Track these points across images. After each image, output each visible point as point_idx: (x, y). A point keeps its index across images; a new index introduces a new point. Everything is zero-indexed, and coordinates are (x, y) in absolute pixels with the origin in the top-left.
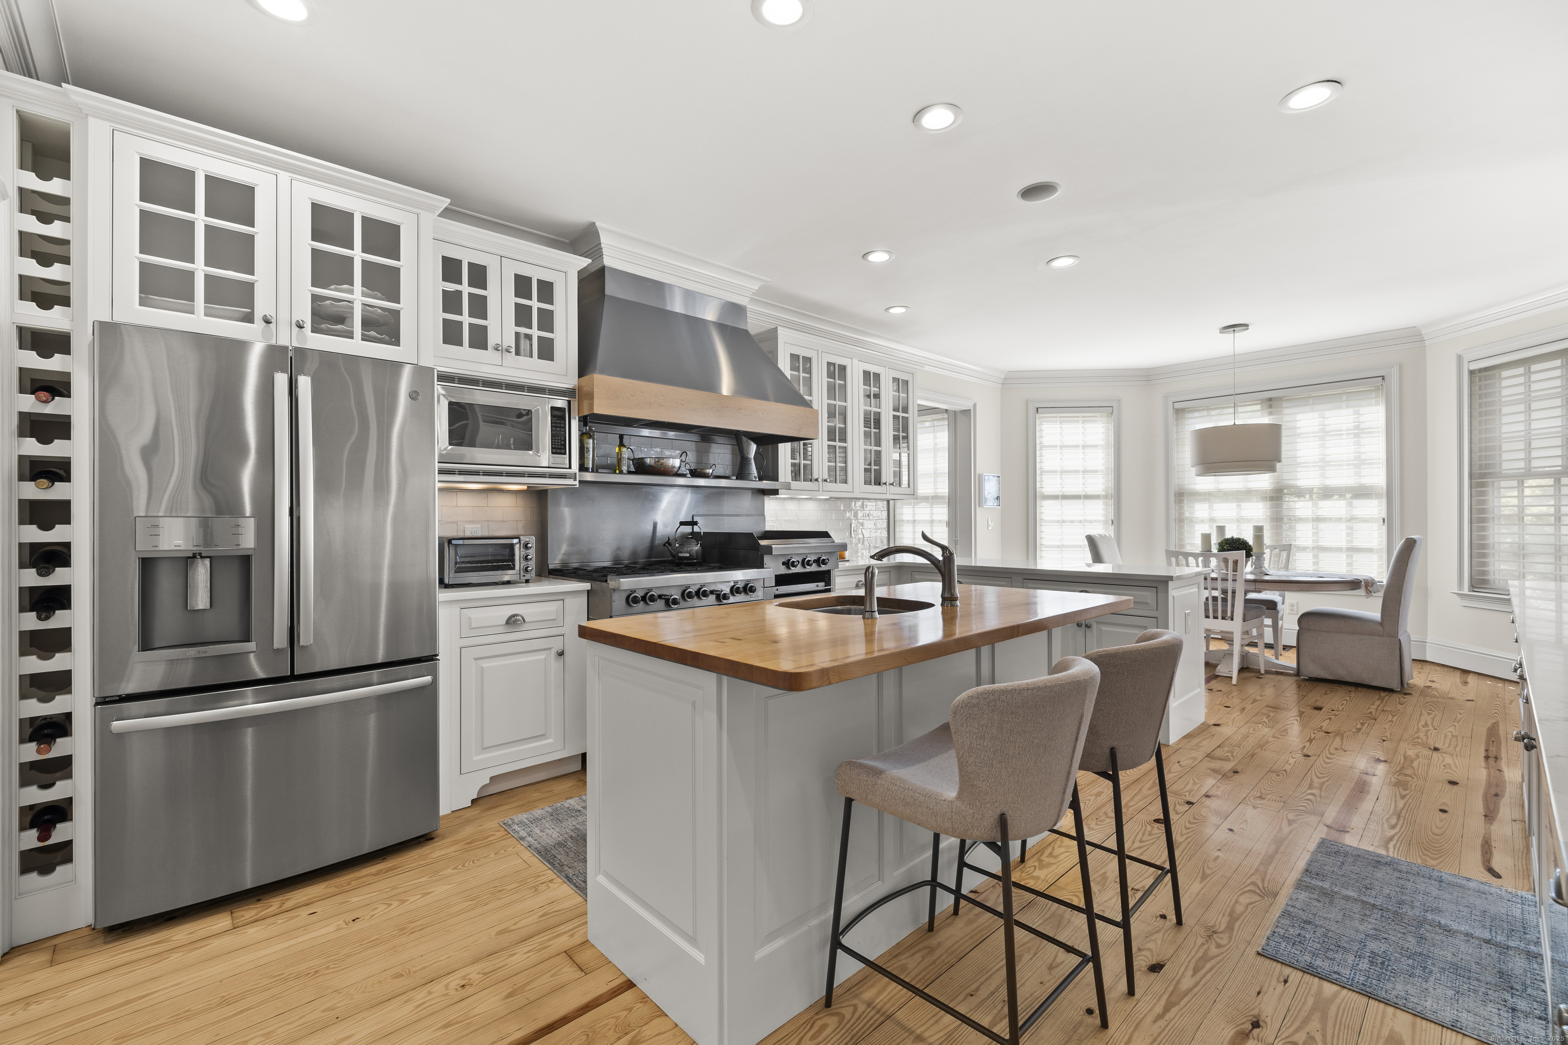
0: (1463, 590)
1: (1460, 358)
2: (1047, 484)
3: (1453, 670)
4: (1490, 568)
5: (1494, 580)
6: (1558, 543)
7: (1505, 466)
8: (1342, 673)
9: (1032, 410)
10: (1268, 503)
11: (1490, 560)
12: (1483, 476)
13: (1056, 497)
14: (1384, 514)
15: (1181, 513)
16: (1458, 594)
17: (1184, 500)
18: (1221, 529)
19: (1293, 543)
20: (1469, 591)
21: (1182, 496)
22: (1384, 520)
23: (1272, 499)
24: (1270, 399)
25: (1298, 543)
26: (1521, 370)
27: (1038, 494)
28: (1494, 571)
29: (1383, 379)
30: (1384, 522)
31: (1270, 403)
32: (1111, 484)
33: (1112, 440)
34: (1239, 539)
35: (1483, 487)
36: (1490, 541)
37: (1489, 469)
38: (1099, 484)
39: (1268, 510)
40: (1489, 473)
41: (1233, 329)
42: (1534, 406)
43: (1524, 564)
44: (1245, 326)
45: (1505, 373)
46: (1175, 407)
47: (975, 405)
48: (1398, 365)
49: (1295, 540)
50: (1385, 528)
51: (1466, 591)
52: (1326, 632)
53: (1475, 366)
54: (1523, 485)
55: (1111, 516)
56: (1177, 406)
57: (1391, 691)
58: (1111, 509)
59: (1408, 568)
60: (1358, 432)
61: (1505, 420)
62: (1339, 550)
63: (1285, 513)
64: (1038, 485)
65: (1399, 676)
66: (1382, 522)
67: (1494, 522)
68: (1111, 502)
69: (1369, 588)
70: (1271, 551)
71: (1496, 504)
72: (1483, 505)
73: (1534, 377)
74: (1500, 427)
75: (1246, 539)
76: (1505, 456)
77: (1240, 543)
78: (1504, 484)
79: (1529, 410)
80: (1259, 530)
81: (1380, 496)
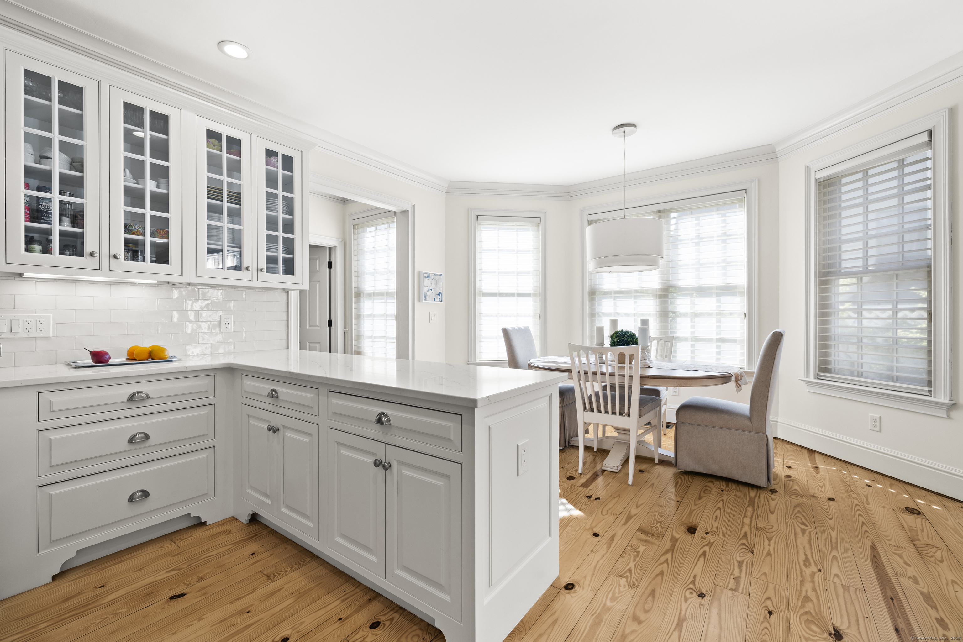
0: (809, 378)
1: (808, 169)
2: (486, 283)
3: (799, 449)
4: (832, 358)
5: (835, 369)
6: (895, 336)
7: (844, 265)
8: (715, 469)
9: (473, 217)
10: (658, 300)
11: (832, 350)
12: (826, 274)
13: (493, 294)
14: (745, 310)
15: (592, 309)
16: (805, 381)
17: (595, 297)
18: (614, 323)
19: (675, 335)
20: (815, 379)
21: (593, 294)
22: (745, 314)
23: (661, 297)
24: (660, 212)
25: (679, 334)
27: (477, 292)
28: (835, 361)
29: (746, 193)
30: (745, 316)
31: (660, 214)
32: (539, 284)
33: (540, 246)
34: (627, 332)
35: (826, 285)
36: (832, 334)
37: (830, 268)
38: (529, 284)
39: (658, 306)
40: (830, 271)
42: (872, 207)
43: (862, 355)
44: (634, 125)
46: (589, 219)
47: (413, 207)
48: (757, 179)
49: (676, 333)
50: (746, 321)
51: (812, 378)
52: (701, 426)
53: (822, 175)
54: (862, 281)
55: (539, 312)
56: (591, 218)
57: (759, 488)
58: (539, 305)
59: (775, 363)
60: (725, 237)
61: (844, 222)
62: (710, 340)
63: (670, 308)
64: (478, 284)
65: (766, 473)
66: (744, 317)
67: (835, 316)
68: (539, 299)
69: (739, 381)
70: (658, 342)
71: (836, 300)
72: (826, 301)
73: (871, 181)
74: (840, 229)
75: (633, 332)
76: (844, 257)
77: (628, 336)
78: (842, 281)
79: (867, 212)
80: (645, 323)
81: (742, 294)
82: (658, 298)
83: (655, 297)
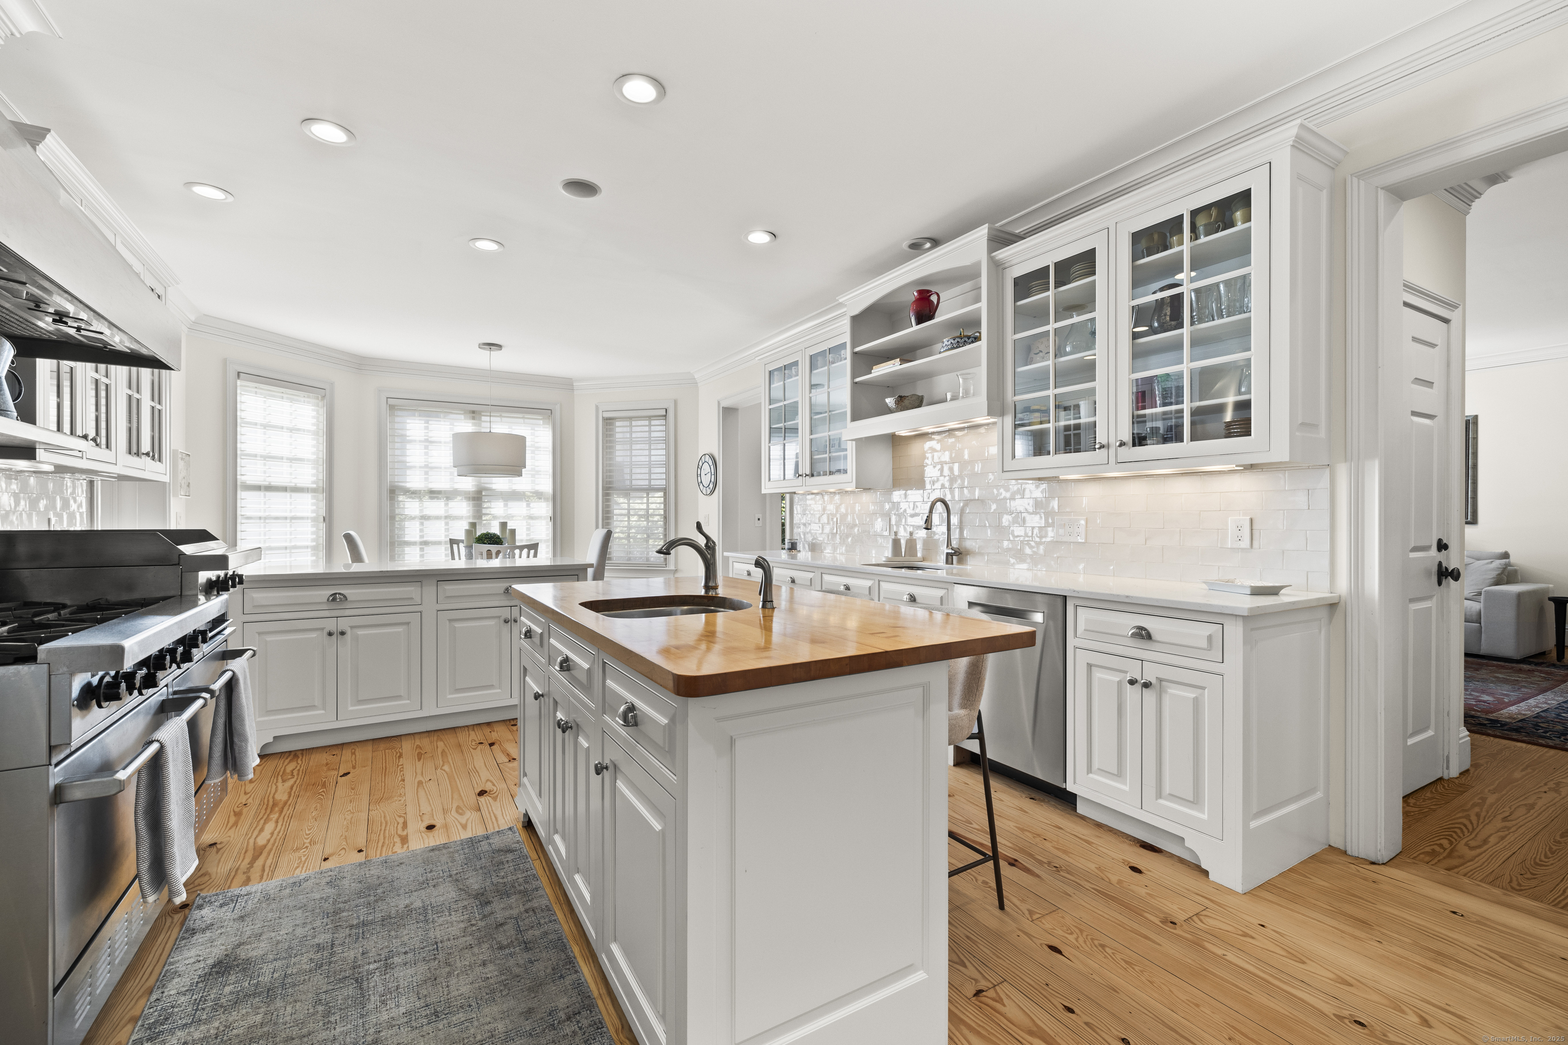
1: (597, 408)
2: (249, 472)
7: (620, 481)
9: (232, 375)
12: (609, 488)
13: (258, 488)
14: (550, 513)
15: (392, 510)
17: (396, 497)
21: (394, 492)
22: (551, 518)
23: (474, 499)
24: (473, 412)
26: (627, 423)
27: (239, 483)
29: (551, 412)
31: (473, 415)
32: (322, 476)
33: (323, 426)
34: (494, 534)
37: (612, 484)
38: (308, 475)
39: (471, 509)
40: (615, 487)
41: (489, 347)
42: (634, 447)
44: (499, 347)
45: (618, 424)
46: (389, 403)
48: (559, 404)
50: (551, 524)
53: (606, 415)
54: (629, 496)
55: (323, 512)
56: (391, 401)
58: (323, 504)
64: (239, 472)
66: (549, 520)
68: (322, 497)
72: (608, 508)
73: (634, 429)
76: (619, 476)
78: (619, 495)
79: (630, 449)
81: (546, 500)
82: (471, 500)
83: (468, 499)
